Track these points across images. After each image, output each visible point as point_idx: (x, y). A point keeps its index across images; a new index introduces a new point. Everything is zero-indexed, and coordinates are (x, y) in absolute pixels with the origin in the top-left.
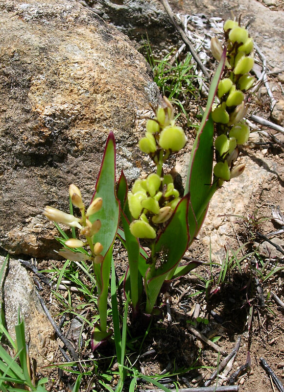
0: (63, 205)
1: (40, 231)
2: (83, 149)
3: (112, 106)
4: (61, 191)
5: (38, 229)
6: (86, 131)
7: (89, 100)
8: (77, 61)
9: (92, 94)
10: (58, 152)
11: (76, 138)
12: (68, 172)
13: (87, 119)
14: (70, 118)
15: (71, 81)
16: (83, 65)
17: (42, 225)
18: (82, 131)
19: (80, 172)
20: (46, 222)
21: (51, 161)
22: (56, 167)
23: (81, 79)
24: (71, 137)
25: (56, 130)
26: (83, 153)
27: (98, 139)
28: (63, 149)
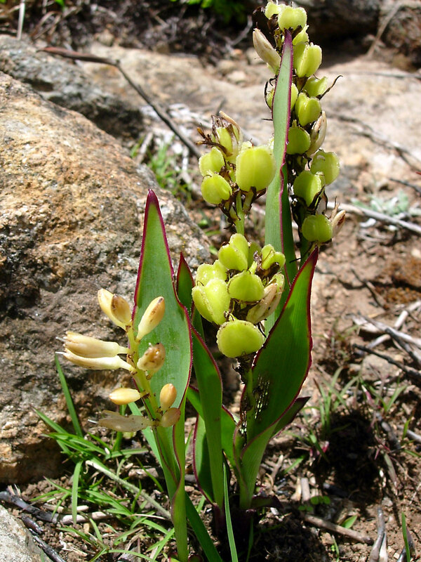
0: (46, 378)
1: (15, 434)
2: (66, 275)
3: (98, 198)
4: (38, 356)
5: (10, 430)
6: (65, 244)
7: (60, 195)
8: (28, 141)
9: (62, 186)
10: (22, 290)
11: (50, 259)
12: (46, 320)
13: (62, 224)
14: (35, 228)
15: (25, 171)
16: (38, 146)
17: (15, 422)
18: (58, 246)
19: (66, 315)
20: (22, 416)
21: (13, 308)
22: (22, 317)
23: (40, 164)
24: (42, 258)
25: (13, 253)
26: (66, 281)
27: (87, 253)
28: (31, 283)
